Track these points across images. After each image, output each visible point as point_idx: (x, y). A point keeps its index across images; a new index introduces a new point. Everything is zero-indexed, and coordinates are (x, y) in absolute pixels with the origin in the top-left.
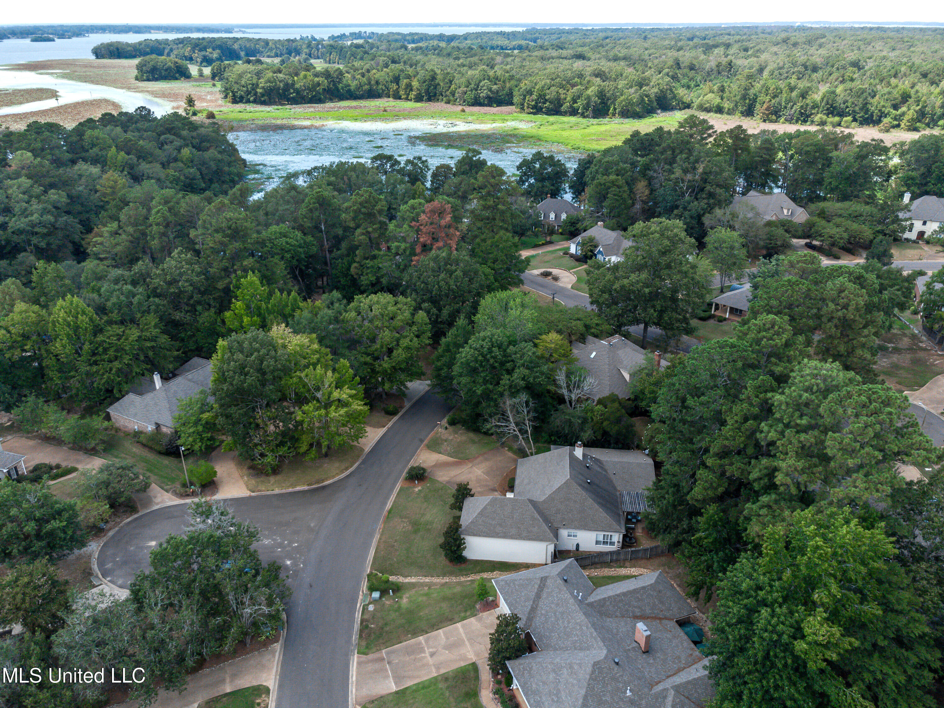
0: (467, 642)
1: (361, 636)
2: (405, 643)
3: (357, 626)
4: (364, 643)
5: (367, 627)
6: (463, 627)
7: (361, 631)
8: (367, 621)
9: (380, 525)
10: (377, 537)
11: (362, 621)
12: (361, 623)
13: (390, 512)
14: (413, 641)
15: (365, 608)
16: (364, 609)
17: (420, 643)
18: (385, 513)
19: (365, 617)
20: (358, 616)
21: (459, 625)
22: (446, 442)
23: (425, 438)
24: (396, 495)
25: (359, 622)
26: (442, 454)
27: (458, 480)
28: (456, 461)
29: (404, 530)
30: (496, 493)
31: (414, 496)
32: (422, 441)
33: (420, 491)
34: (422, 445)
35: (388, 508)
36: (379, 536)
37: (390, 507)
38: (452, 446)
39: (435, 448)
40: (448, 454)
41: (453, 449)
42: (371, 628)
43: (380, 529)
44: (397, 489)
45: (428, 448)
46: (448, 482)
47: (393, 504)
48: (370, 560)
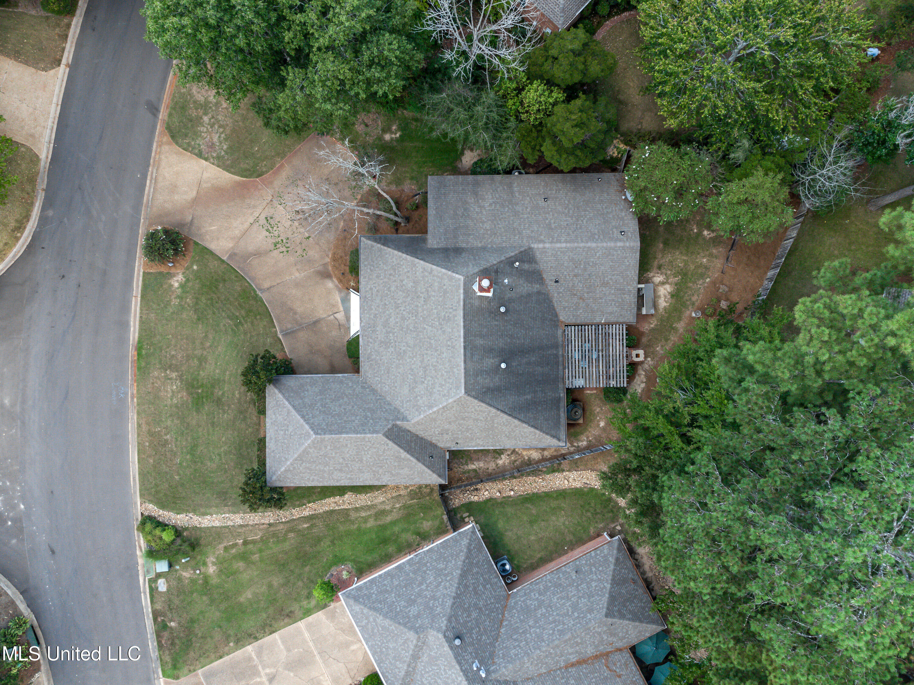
0: (318, 658)
1: (160, 645)
2: (227, 658)
3: (149, 623)
4: (167, 658)
5: (164, 626)
6: (309, 627)
8: (163, 613)
9: (132, 389)
10: (133, 419)
11: (156, 614)
12: (155, 619)
13: (139, 349)
14: (240, 653)
15: (153, 591)
16: (151, 589)
17: (250, 659)
18: (132, 353)
19: (157, 606)
20: (146, 603)
21: (301, 624)
22: (206, 114)
23: (160, 99)
24: (139, 299)
25: (151, 616)
26: (206, 159)
27: (251, 248)
28: (238, 184)
29: (175, 401)
30: (330, 284)
31: (175, 302)
32: (154, 110)
33: (182, 286)
34: (158, 127)
35: (134, 338)
36: (135, 417)
37: (137, 335)
38: (221, 130)
39: (186, 135)
40: (218, 157)
41: (226, 139)
42: (171, 628)
43: (132, 398)
44: (138, 280)
45: (173, 137)
46: (232, 255)
47: (141, 329)
48: (134, 478)
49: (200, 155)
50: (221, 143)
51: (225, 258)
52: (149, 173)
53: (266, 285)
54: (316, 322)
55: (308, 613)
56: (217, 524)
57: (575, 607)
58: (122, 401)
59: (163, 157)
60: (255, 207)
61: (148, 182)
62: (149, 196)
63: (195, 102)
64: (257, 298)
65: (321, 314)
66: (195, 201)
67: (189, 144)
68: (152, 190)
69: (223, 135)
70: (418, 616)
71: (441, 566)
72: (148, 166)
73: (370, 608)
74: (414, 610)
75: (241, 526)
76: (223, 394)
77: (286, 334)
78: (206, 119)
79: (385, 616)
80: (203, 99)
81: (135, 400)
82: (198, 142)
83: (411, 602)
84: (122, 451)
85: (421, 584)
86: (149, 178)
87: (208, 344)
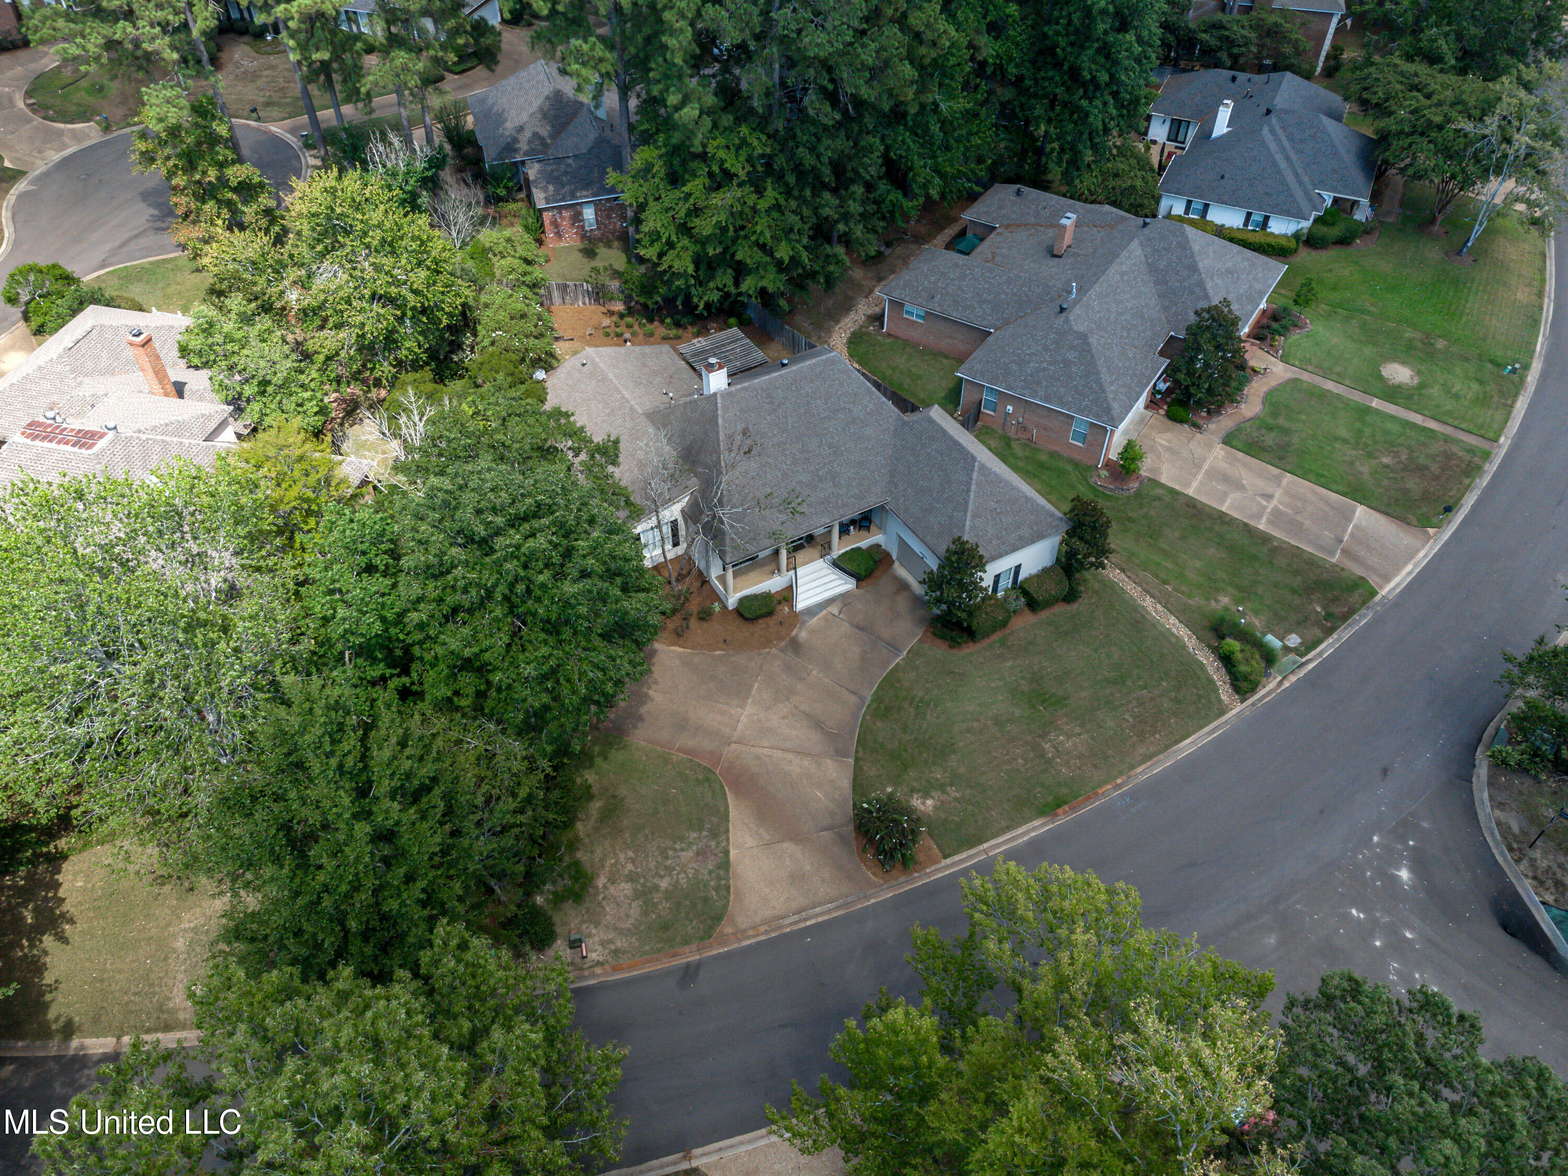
0: (1206, 467)
1: (1352, 612)
2: (1293, 542)
3: (1344, 634)
4: (1356, 597)
5: (1329, 616)
7: (1345, 617)
8: (1318, 624)
9: (1110, 793)
10: (1145, 772)
11: (1329, 632)
13: (1049, 809)
14: (1276, 533)
15: (1309, 646)
16: (1309, 649)
17: (1270, 522)
18: (1064, 818)
19: (1318, 633)
20: (1327, 647)
21: (1190, 492)
22: (656, 888)
23: (668, 973)
24: (986, 845)
25: (1335, 636)
26: (727, 853)
27: (815, 736)
28: (738, 793)
29: (1078, 730)
30: (803, 635)
31: (953, 792)
32: (689, 973)
33: (926, 795)
34: (714, 952)
35: (1043, 825)
36: (1140, 769)
37: (1036, 823)
38: (670, 853)
39: (706, 900)
40: (714, 835)
41: (681, 839)
42: (1323, 608)
43: (1119, 787)
44: (961, 861)
45: (717, 918)
46: (840, 753)
47: (1026, 820)
48: (1209, 733)
49: (725, 865)
50: (691, 844)
51: (851, 761)
52: (795, 928)
53: (853, 699)
54: (861, 629)
55: (1173, 492)
56: (1173, 620)
57: (963, 277)
58: (1135, 794)
59: (758, 919)
60: (758, 758)
61: (808, 923)
62: (829, 911)
63: (645, 913)
64: (878, 698)
65: (845, 628)
66: (796, 837)
67: (717, 889)
68: (818, 910)
69: (678, 846)
70: (1073, 348)
71: (1015, 367)
72: (786, 934)
73: (1104, 391)
74: (1072, 355)
75: (1152, 596)
76: (1023, 678)
77: (897, 650)
78: (664, 884)
79: (1098, 373)
80: (634, 905)
81: (1119, 781)
82: (707, 877)
83: (1067, 363)
84: (1192, 761)
85: (1045, 369)
86: (802, 925)
87: (975, 724)
